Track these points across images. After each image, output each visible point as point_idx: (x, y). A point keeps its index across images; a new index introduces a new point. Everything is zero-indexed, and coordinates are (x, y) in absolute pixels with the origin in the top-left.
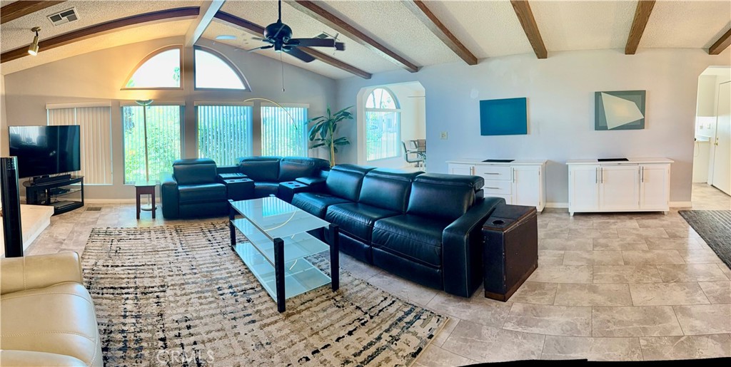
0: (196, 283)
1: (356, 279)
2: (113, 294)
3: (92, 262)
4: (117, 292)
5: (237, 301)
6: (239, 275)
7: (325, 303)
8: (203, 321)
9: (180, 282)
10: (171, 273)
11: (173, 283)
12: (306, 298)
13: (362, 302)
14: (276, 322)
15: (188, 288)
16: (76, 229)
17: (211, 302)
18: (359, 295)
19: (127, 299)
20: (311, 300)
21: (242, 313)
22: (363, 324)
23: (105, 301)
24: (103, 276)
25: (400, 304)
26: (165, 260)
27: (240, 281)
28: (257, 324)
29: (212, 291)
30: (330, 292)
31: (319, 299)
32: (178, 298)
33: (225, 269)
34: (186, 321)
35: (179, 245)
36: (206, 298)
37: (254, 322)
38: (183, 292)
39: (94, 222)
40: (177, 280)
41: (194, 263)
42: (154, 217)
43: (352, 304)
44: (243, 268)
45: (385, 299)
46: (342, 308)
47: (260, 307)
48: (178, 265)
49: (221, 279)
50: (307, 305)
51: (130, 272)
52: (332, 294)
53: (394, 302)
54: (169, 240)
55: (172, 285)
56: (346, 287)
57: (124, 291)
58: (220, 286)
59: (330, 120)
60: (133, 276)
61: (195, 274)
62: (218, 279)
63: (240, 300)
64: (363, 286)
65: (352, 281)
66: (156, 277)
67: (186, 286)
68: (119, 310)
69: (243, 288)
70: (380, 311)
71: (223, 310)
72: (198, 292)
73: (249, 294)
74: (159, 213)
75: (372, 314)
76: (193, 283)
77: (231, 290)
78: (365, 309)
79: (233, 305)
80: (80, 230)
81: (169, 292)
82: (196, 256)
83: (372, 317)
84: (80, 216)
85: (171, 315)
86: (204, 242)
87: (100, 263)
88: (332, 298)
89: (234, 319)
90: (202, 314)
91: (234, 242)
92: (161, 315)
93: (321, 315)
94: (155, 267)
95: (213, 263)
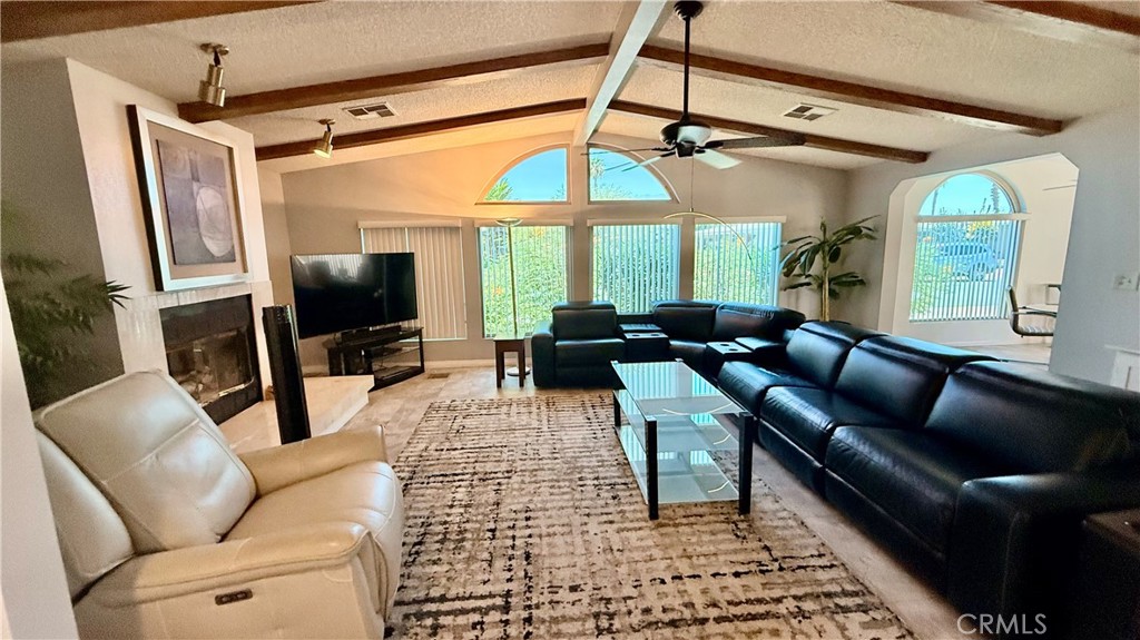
0: (553, 470)
1: (785, 510)
2: (442, 482)
3: (422, 446)
4: (447, 479)
5: (598, 495)
6: (612, 466)
7: (718, 525)
8: (547, 513)
9: (532, 468)
10: (524, 457)
11: (523, 468)
12: (695, 510)
13: (777, 543)
14: (640, 529)
15: (541, 475)
16: (407, 406)
17: (564, 493)
18: (779, 532)
19: (460, 486)
20: (701, 516)
21: (600, 511)
22: (762, 572)
23: (429, 491)
24: (432, 462)
25: (844, 575)
26: (521, 441)
27: (613, 473)
28: (615, 526)
29: (571, 480)
30: (734, 514)
31: (712, 518)
32: (523, 486)
33: (597, 456)
34: (527, 511)
35: (545, 422)
36: (559, 487)
37: (611, 522)
38: (533, 479)
39: (436, 395)
40: (530, 465)
41: (558, 446)
42: (522, 385)
43: (760, 540)
44: (621, 459)
45: (820, 556)
46: (740, 540)
47: (626, 508)
48: (537, 447)
49: (588, 467)
50: (692, 519)
51: (470, 455)
52: (736, 517)
53: (832, 566)
54: (534, 416)
55: (521, 471)
56: (762, 515)
57: (457, 478)
58: (583, 475)
59: (823, 243)
60: (473, 460)
61: (556, 459)
62: (583, 467)
63: (604, 494)
64: (791, 522)
65: (777, 511)
66: (503, 461)
67: (539, 473)
68: (445, 500)
69: (613, 481)
70: (800, 567)
71: (577, 504)
72: (552, 480)
73: (618, 490)
74: (530, 379)
75: (784, 566)
76: (549, 469)
77: (596, 482)
78: (776, 554)
79: (592, 499)
80: (412, 407)
81: (515, 478)
82: (564, 438)
83: (781, 569)
84: (417, 386)
85: (510, 504)
86: (581, 419)
87: (433, 446)
88: (734, 522)
89: (588, 515)
90: (549, 505)
91: (618, 423)
92: (498, 504)
93: (706, 538)
94: (505, 450)
95: (585, 447)
